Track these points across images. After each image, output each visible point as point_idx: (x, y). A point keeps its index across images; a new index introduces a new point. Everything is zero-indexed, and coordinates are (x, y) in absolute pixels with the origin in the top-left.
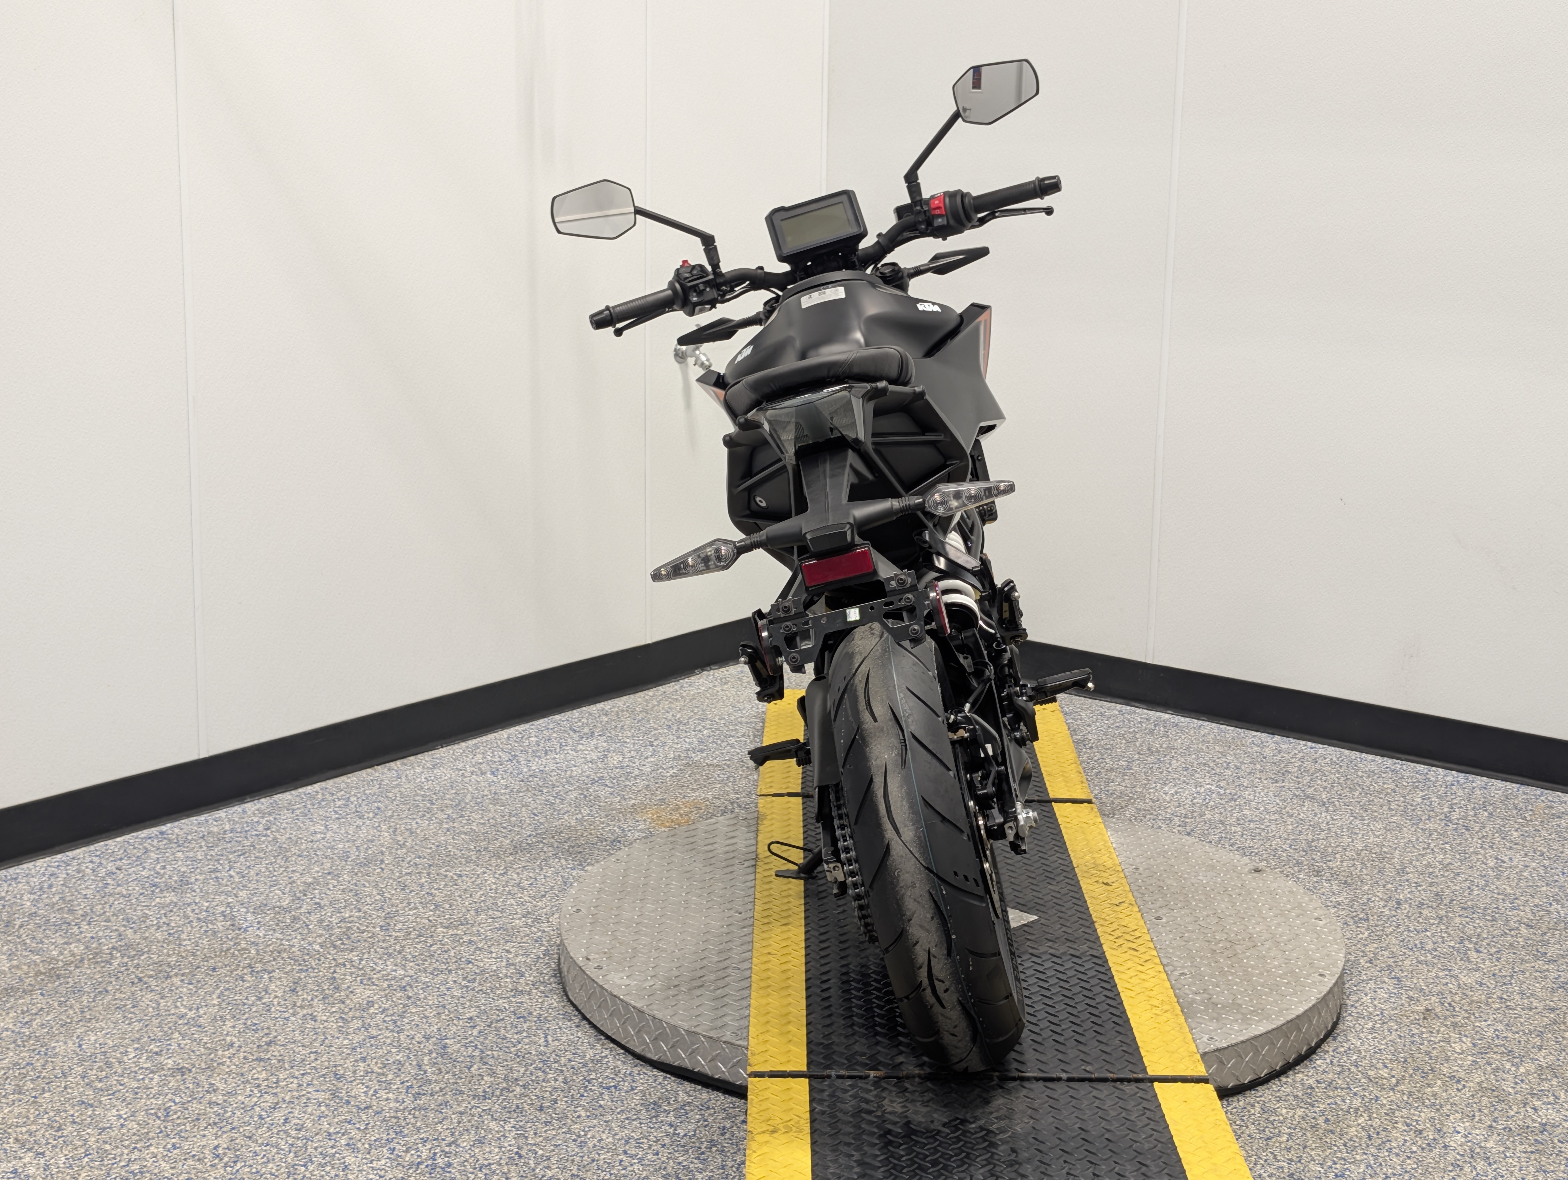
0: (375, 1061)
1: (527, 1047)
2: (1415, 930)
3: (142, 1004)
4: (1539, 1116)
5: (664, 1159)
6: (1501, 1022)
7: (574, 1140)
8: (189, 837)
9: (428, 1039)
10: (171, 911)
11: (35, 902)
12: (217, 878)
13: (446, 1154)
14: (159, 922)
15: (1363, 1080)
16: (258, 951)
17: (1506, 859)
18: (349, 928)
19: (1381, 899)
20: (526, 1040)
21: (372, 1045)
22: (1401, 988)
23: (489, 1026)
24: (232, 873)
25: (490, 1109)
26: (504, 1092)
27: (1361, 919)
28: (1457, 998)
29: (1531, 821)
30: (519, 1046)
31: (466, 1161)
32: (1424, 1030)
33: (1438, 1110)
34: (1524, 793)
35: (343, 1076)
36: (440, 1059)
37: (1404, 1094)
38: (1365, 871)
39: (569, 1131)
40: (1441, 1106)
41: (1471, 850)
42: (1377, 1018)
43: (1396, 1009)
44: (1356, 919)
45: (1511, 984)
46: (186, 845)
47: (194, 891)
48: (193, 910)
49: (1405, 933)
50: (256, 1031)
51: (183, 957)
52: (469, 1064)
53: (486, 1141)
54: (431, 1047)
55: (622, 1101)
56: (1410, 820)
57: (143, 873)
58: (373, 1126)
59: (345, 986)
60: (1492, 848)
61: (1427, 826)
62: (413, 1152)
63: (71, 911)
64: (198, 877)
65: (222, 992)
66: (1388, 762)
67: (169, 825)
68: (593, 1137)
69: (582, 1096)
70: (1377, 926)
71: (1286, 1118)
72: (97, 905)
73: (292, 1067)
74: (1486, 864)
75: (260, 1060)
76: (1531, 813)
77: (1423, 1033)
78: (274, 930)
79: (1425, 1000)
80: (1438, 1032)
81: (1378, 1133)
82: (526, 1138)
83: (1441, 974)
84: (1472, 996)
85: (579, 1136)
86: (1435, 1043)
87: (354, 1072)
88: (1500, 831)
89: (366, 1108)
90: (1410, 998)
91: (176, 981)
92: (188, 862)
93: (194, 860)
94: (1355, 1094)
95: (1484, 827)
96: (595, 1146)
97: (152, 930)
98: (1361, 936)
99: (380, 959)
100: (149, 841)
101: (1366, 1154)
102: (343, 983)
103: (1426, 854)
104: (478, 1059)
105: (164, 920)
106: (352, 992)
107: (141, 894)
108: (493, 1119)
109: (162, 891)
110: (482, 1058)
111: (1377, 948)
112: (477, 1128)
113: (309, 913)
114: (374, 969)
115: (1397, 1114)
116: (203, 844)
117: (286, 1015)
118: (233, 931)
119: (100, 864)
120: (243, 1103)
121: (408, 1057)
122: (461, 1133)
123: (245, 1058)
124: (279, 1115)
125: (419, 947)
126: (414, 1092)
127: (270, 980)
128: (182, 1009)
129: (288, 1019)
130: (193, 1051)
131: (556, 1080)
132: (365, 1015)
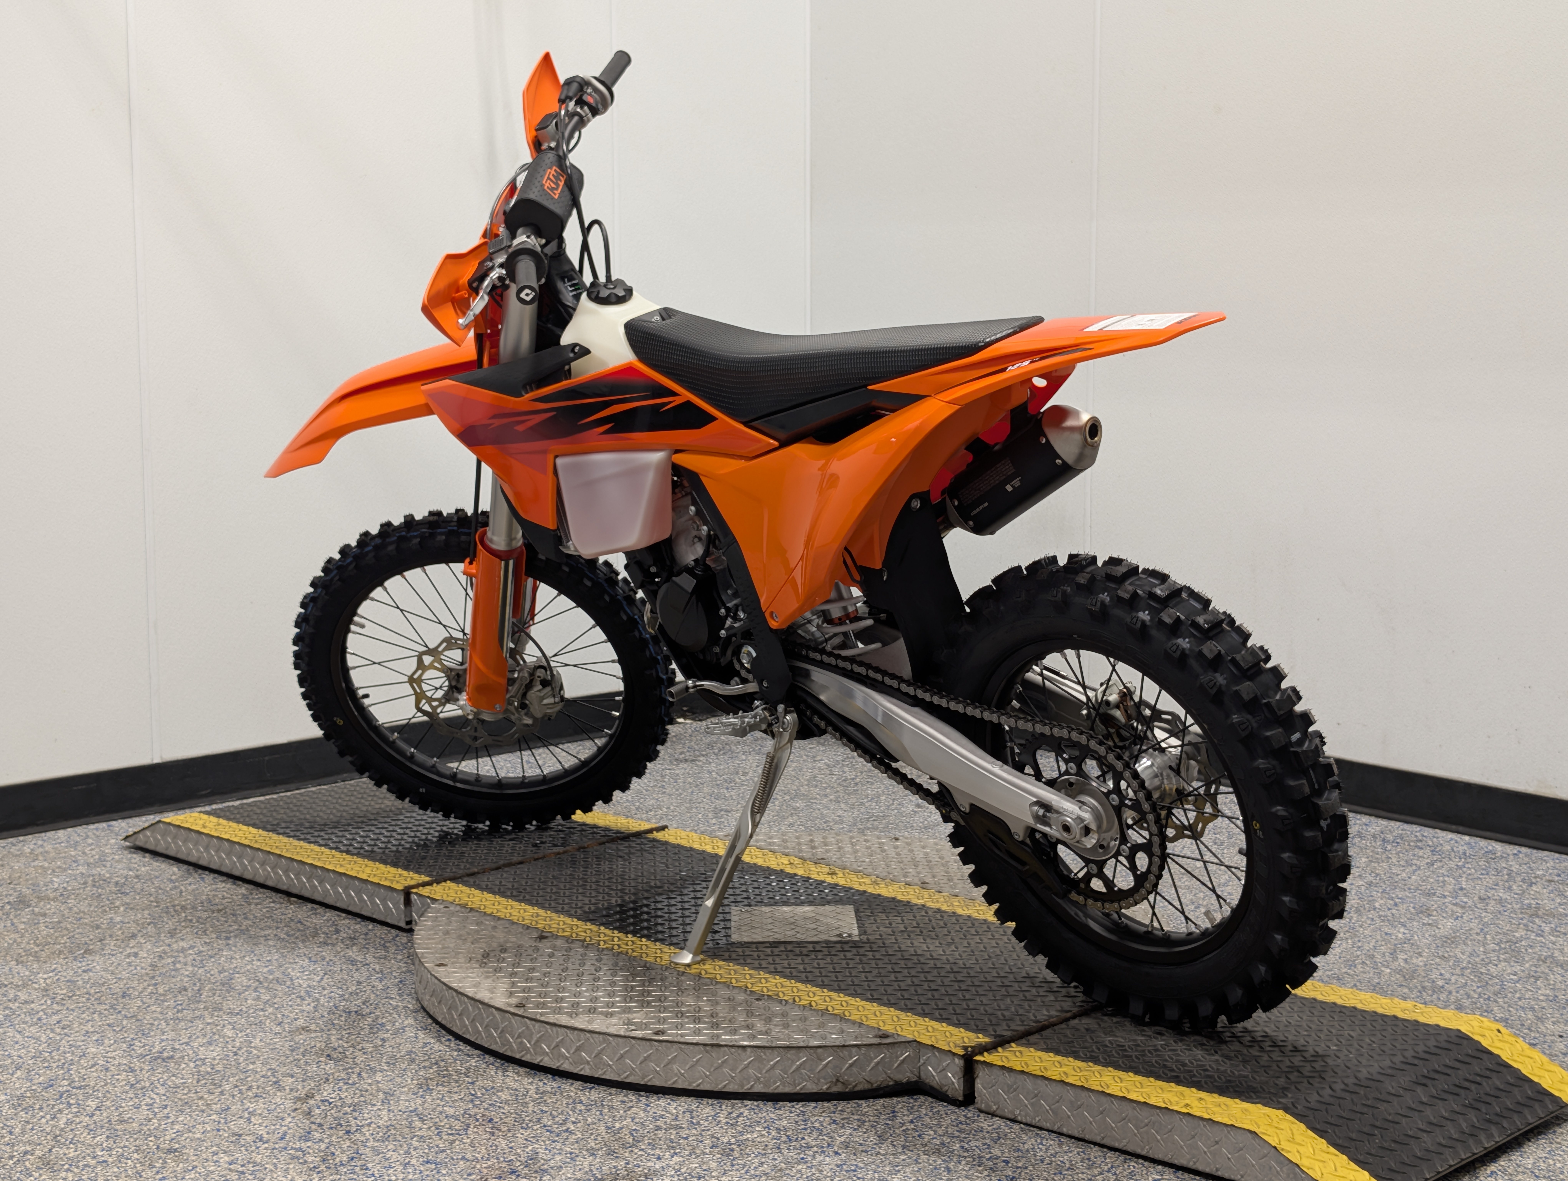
5: (359, 1062)
18: (217, 896)
25: (235, 1022)
31: (188, 1055)
35: (129, 995)
47: (105, 866)
51: (60, 911)
53: (215, 1043)
57: (72, 853)
58: (128, 1029)
62: (147, 1047)
67: (120, 821)
69: (323, 1016)
73: (91, 987)
78: (151, 895)
82: (251, 1042)
87: (141, 992)
100: (95, 831)
105: (65, 885)
108: (234, 1028)
112: (214, 1034)
117: (114, 953)
119: (42, 846)
120: (32, 1009)
121: (195, 984)
122: (198, 1037)
123: (58, 979)
124: (55, 1018)
125: (264, 910)
126: (180, 1008)
127: (120, 929)
128: (32, 946)
129: (113, 955)
130: (18, 973)
131: (309, 1005)
132: (181, 955)
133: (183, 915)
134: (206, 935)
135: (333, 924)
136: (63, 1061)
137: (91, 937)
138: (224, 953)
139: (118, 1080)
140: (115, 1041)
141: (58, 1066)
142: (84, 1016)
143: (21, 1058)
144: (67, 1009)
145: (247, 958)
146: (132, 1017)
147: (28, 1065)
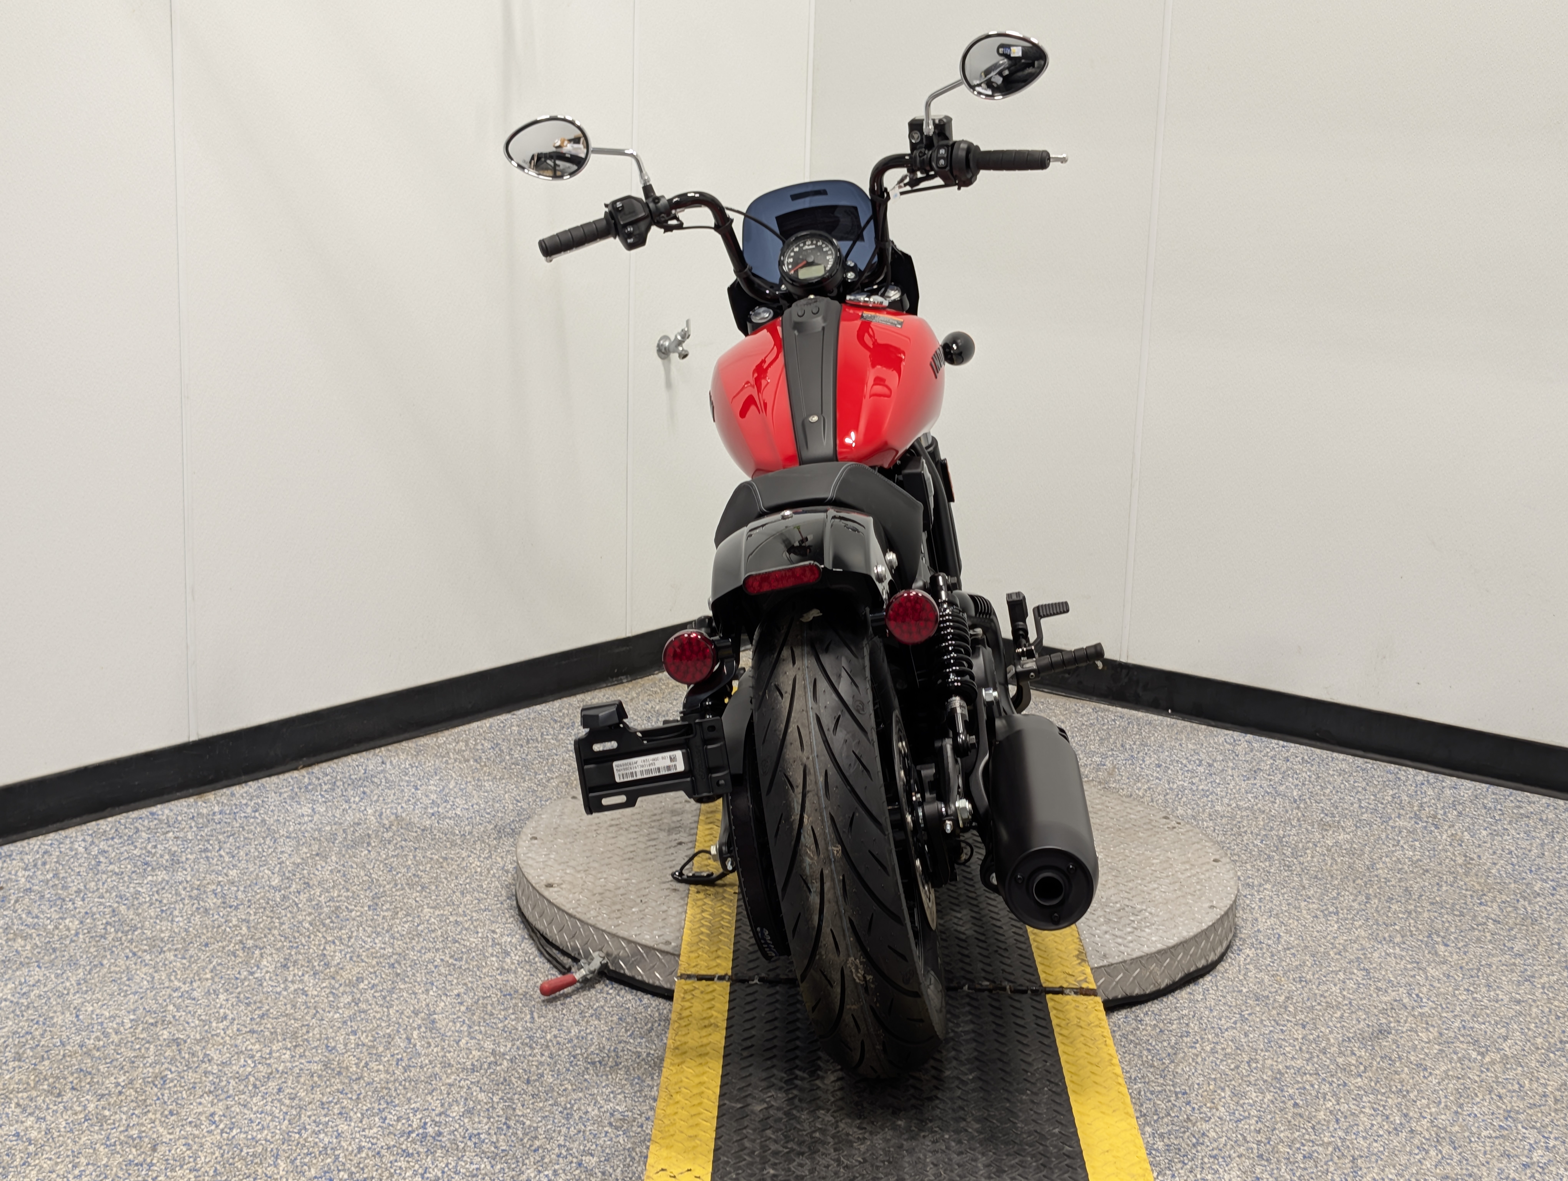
0: (364, 1035)
1: (513, 1023)
2: (1384, 923)
3: (136, 977)
4: (1504, 1103)
6: (1467, 1013)
7: (560, 1112)
8: (179, 818)
9: (417, 1014)
10: (163, 889)
11: (29, 879)
12: (207, 857)
13: (436, 1124)
14: (151, 899)
15: (1331, 1066)
16: (248, 928)
17: (1475, 856)
18: (339, 907)
19: (1351, 894)
20: (513, 1017)
21: (362, 1019)
22: (1370, 979)
23: (476, 1003)
24: (222, 852)
25: (478, 1082)
26: (492, 1066)
27: (1331, 913)
28: (1425, 990)
29: (1500, 820)
30: (506, 1022)
31: (456, 1130)
32: (1392, 1019)
33: (1404, 1096)
34: (1494, 794)
35: (334, 1048)
36: (428, 1034)
37: (1371, 1080)
38: (1335, 867)
39: (556, 1104)
40: (1408, 1092)
41: (1440, 848)
42: (1345, 1008)
43: (1364, 999)
44: (1326, 912)
45: (1478, 977)
46: (176, 825)
47: (185, 870)
48: (185, 889)
49: (1375, 927)
50: (248, 1004)
51: (176, 933)
52: (457, 1038)
53: (475, 1112)
54: (420, 1022)
55: (607, 1076)
56: (1380, 818)
57: (135, 852)
58: (364, 1097)
59: (336, 962)
60: (1461, 845)
61: (1397, 824)
62: (404, 1121)
63: (65, 888)
64: (189, 856)
65: (214, 967)
66: (1360, 761)
67: (159, 806)
68: (579, 1109)
69: (568, 1070)
70: (1346, 919)
71: (1256, 1101)
72: (90, 881)
73: (284, 1040)
74: (1455, 861)
75: (252, 1032)
76: (1500, 812)
77: (1391, 1022)
78: (265, 908)
79: (1393, 991)
80: (1406, 1022)
81: (1346, 1117)
82: (514, 1109)
83: (1409, 966)
84: (1439, 988)
85: (566, 1108)
86: (1403, 1032)
87: (346, 1045)
88: (1468, 829)
89: (356, 1079)
90: (1379, 989)
91: (170, 956)
92: (179, 842)
93: (185, 840)
94: (1324, 1079)
95: (1453, 826)
96: (581, 1117)
97: (146, 906)
98: (1331, 928)
99: (369, 937)
100: (140, 821)
101: (1333, 1137)
102: (333, 960)
103: (1396, 851)
104: (466, 1034)
105: (157, 897)
106: (342, 969)
107: (133, 872)
108: (482, 1091)
109: (153, 870)
110: (469, 1033)
111: (1346, 941)
112: (466, 1099)
113: (299, 893)
114: (364, 947)
115: (1364, 1099)
116: (193, 824)
117: (278, 989)
118: (224, 908)
119: (93, 843)
120: (238, 1073)
121: (398, 1031)
122: (450, 1105)
123: (238, 1030)
124: (272, 1085)
125: (406, 926)
126: (404, 1064)
127: (261, 955)
128: (176, 983)
129: (279, 993)
130: (188, 1023)
131: (542, 1055)
132: (355, 990)
133: (320, 935)
134: (363, 961)
135: (495, 944)
136: (322, 1145)
137: (238, 970)
138: (402, 987)
139: (400, 1168)
140: (362, 1114)
141: (320, 1152)
142: (302, 1080)
143: (272, 1143)
144: (277, 1071)
145: (431, 993)
146: (359, 1079)
147: (284, 1150)
